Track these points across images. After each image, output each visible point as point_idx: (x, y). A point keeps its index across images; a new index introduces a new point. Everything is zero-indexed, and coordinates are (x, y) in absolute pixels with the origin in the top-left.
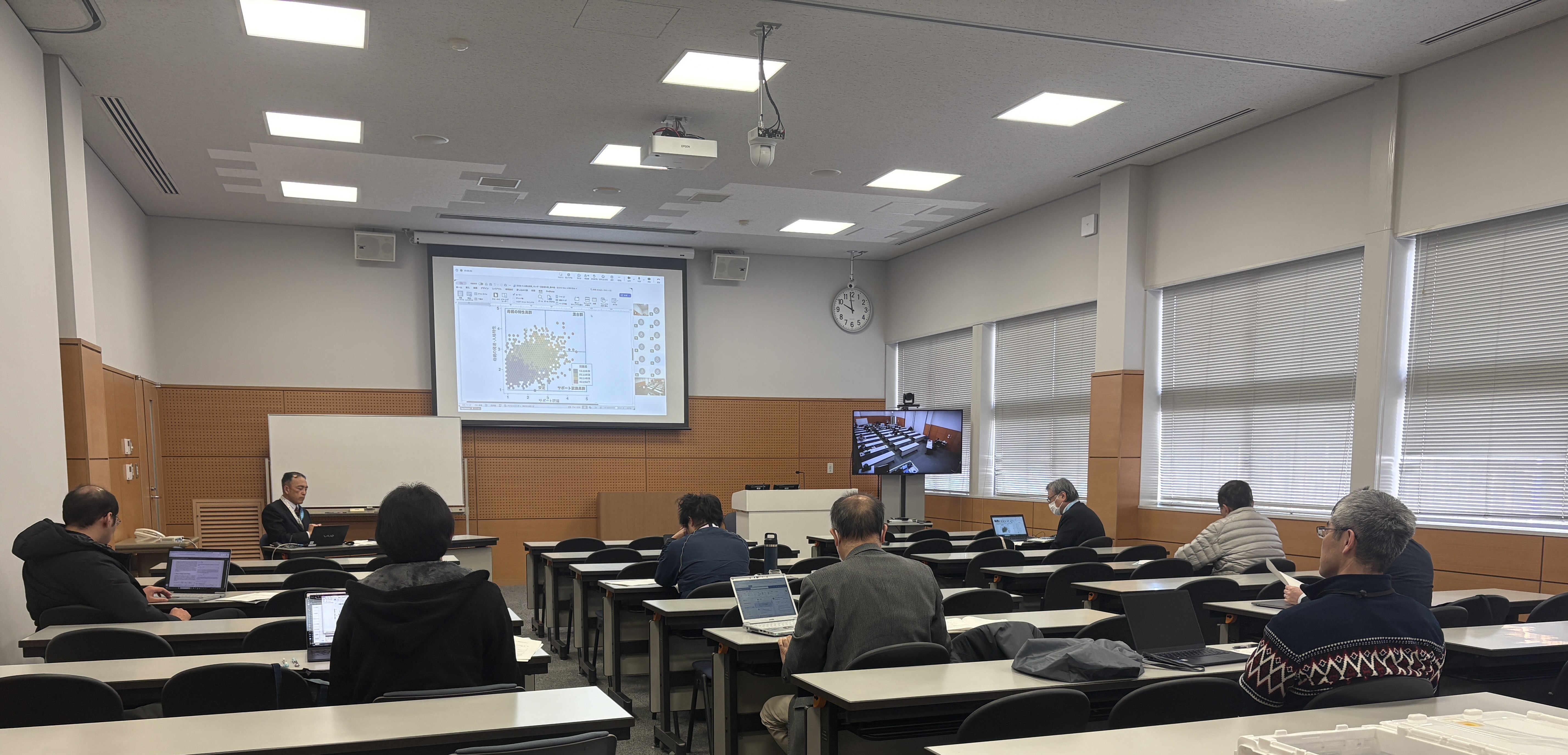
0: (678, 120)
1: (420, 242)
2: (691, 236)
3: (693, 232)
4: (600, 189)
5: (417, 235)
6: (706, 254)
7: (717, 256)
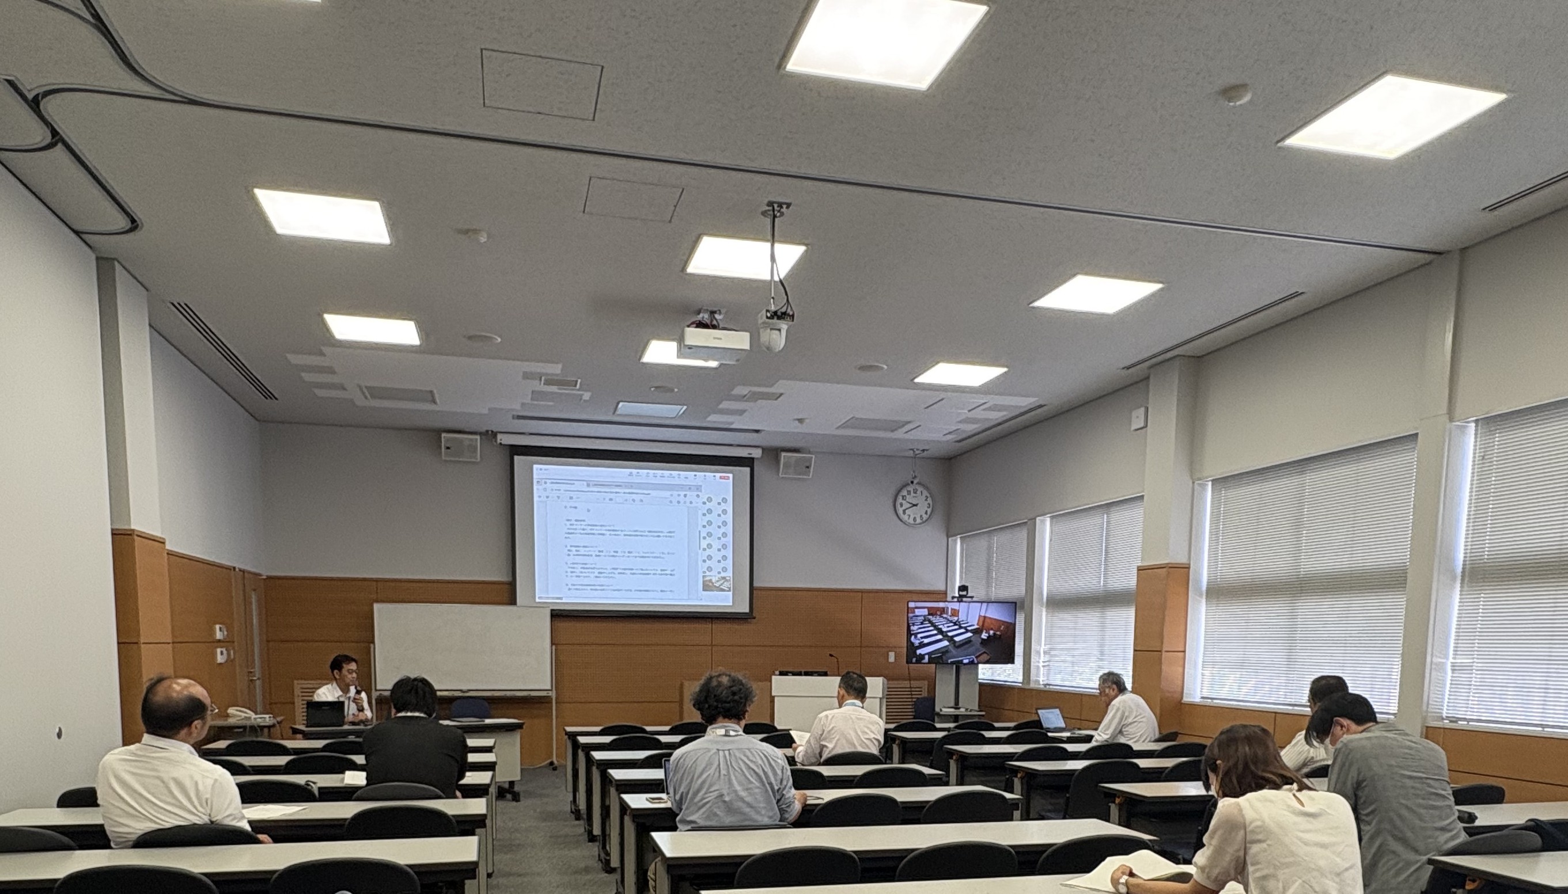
0: (713, 313)
1: (503, 442)
2: (755, 435)
3: (757, 431)
4: (656, 387)
5: (499, 436)
6: (773, 453)
7: (783, 454)
